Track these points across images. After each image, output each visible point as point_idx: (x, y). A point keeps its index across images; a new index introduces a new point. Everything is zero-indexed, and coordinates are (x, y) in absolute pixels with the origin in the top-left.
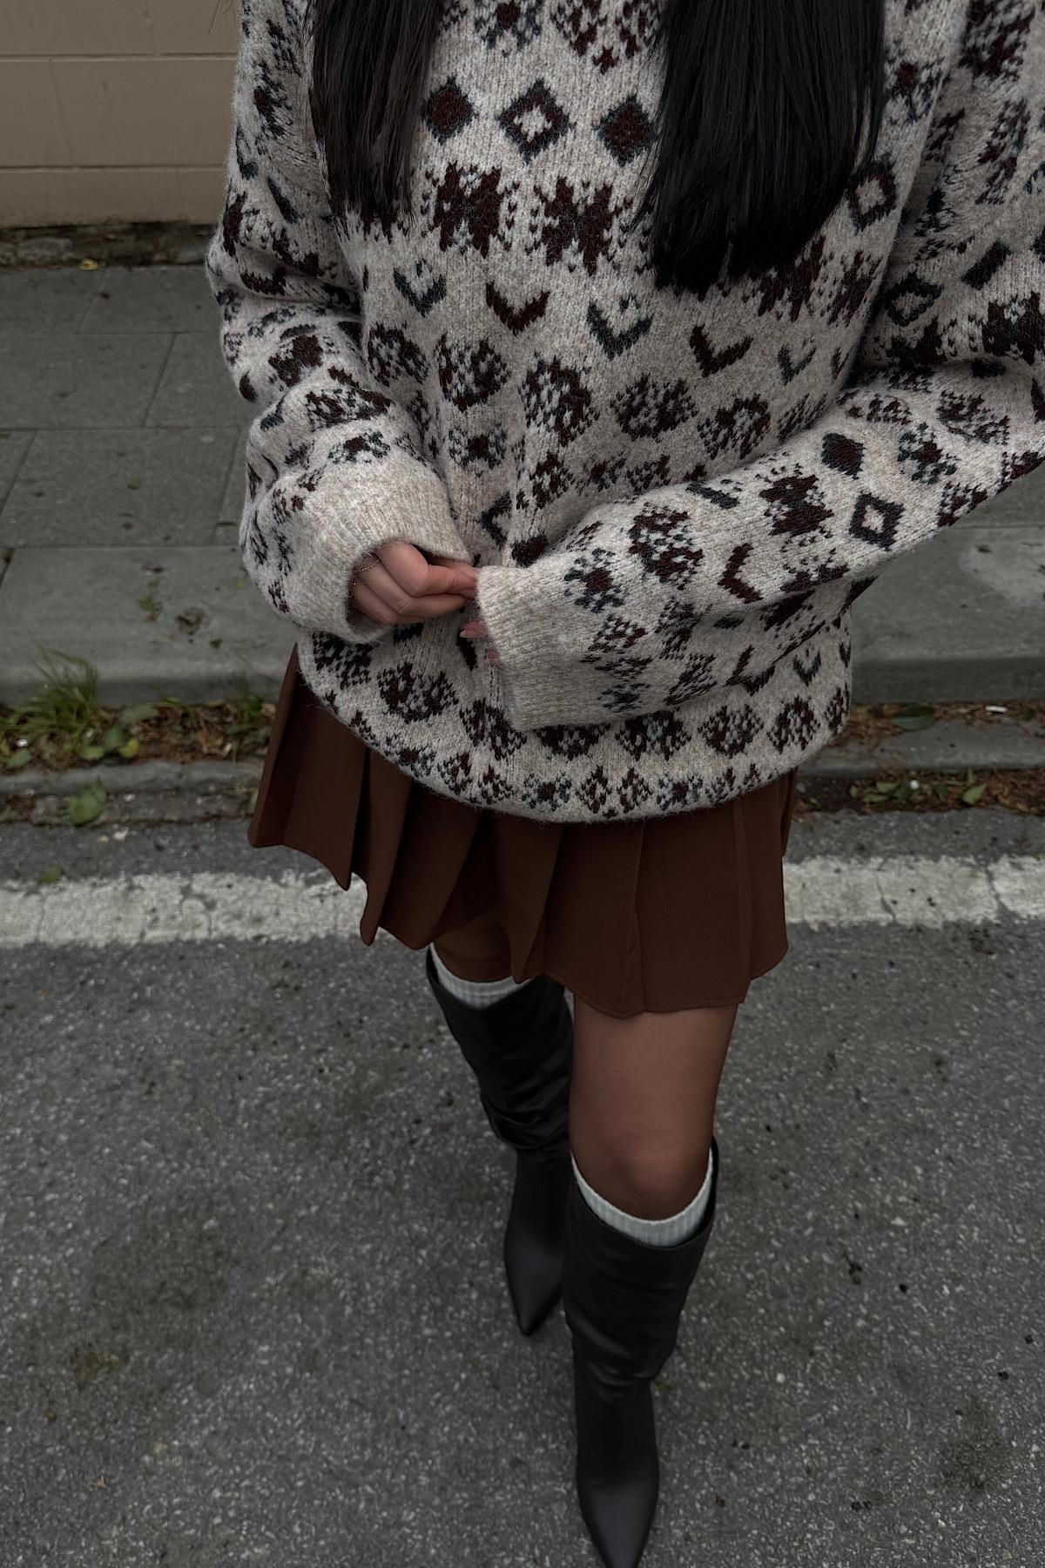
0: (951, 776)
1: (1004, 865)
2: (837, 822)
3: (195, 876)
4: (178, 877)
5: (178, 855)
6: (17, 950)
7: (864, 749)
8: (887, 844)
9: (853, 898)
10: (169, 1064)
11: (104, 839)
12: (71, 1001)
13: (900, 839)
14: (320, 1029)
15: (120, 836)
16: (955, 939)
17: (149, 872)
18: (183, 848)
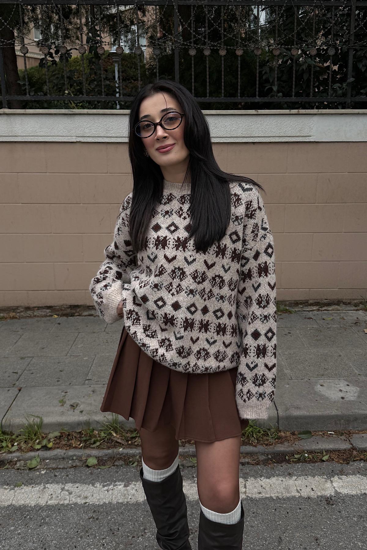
0: (318, 452)
1: (336, 478)
2: (282, 466)
3: (66, 484)
4: (61, 484)
5: (61, 478)
6: (4, 507)
7: (290, 444)
8: (298, 473)
9: (287, 489)
10: (52, 543)
11: (38, 473)
12: (21, 523)
13: (302, 471)
14: (104, 532)
15: (43, 472)
16: (320, 501)
17: (51, 483)
18: (63, 476)
